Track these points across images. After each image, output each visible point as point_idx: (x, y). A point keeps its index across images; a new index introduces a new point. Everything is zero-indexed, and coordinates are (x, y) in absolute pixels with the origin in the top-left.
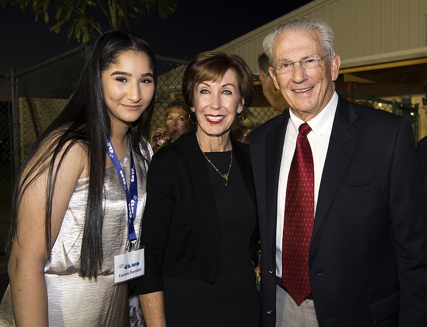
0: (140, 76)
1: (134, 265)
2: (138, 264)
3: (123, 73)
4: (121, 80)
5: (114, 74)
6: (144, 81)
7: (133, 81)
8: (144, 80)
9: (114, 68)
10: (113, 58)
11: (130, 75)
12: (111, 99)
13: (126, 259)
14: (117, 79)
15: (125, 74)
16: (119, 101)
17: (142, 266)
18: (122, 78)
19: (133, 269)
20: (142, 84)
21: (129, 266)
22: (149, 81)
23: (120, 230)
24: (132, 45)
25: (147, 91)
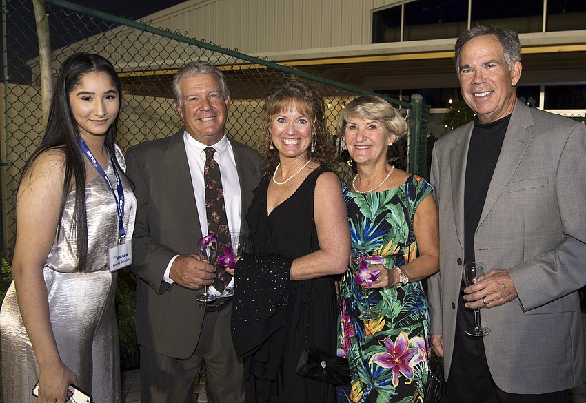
0: (103, 94)
1: (123, 256)
2: (127, 255)
3: (87, 93)
4: (87, 99)
5: (79, 94)
6: (108, 98)
7: (99, 99)
8: (108, 96)
9: (79, 90)
10: (77, 80)
11: (94, 94)
12: (80, 116)
13: (118, 252)
14: (83, 99)
15: (89, 93)
16: (87, 117)
17: (130, 256)
18: (87, 97)
19: (123, 259)
20: (106, 100)
21: (120, 257)
22: (113, 97)
23: (113, 228)
24: (93, 67)
25: (112, 106)
